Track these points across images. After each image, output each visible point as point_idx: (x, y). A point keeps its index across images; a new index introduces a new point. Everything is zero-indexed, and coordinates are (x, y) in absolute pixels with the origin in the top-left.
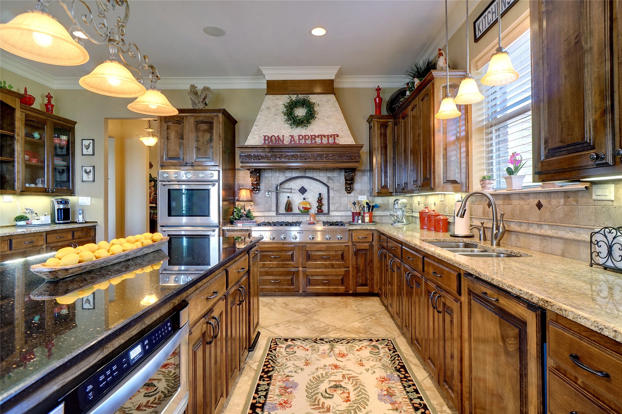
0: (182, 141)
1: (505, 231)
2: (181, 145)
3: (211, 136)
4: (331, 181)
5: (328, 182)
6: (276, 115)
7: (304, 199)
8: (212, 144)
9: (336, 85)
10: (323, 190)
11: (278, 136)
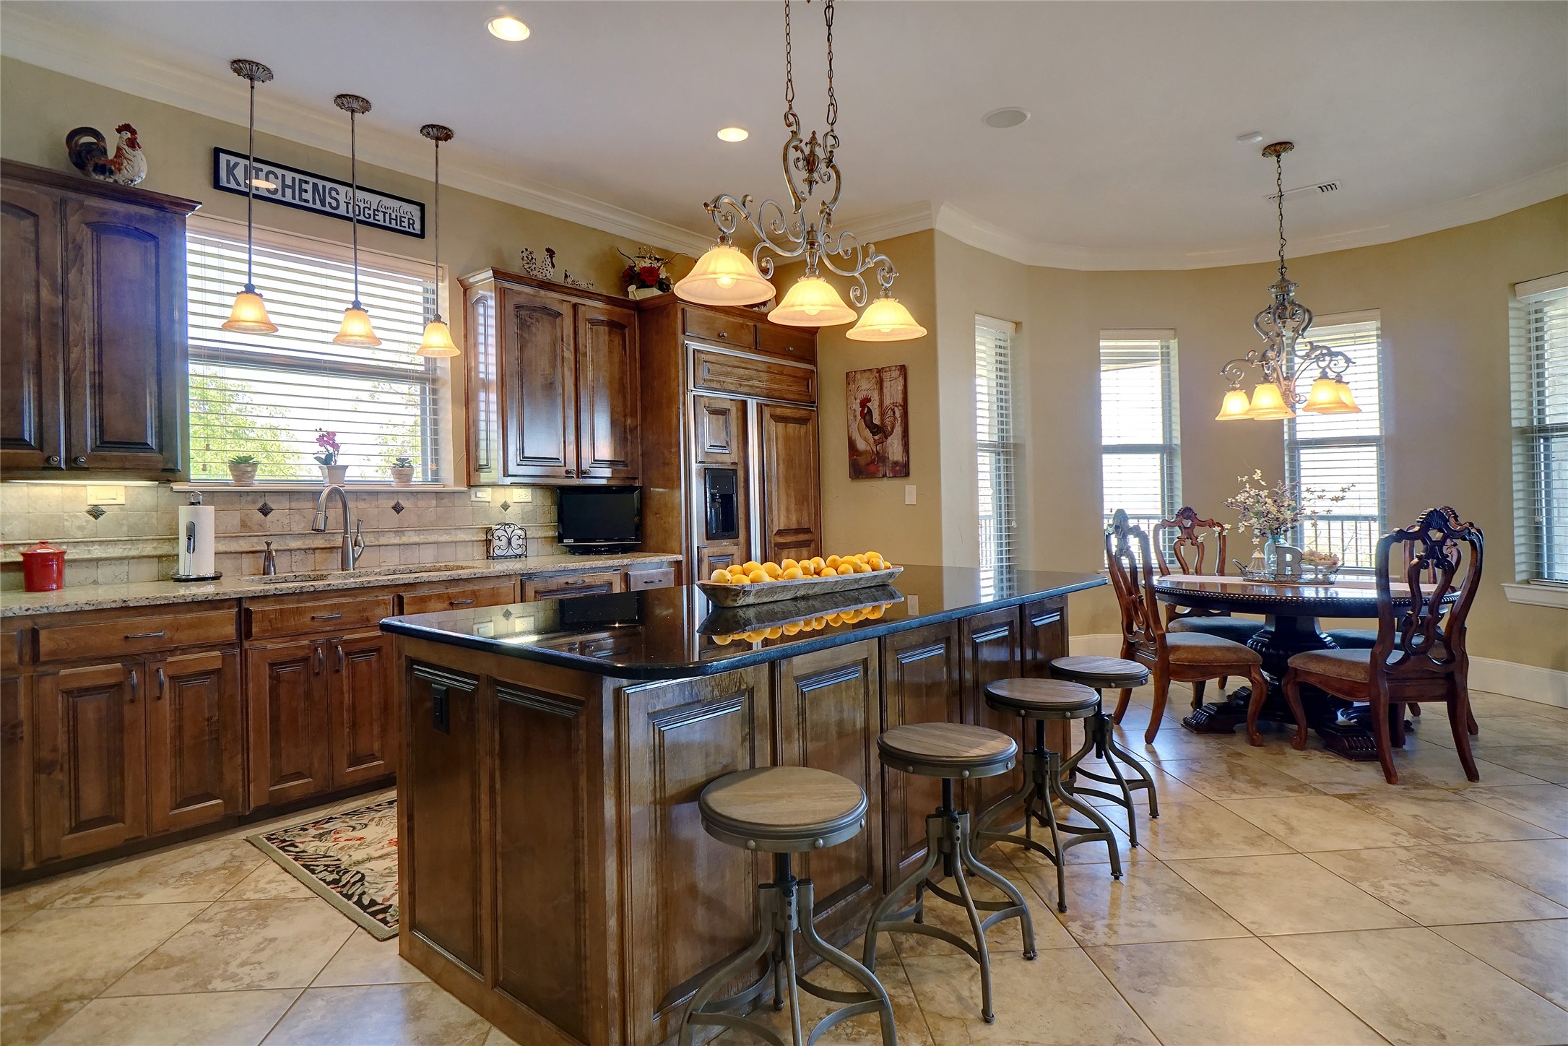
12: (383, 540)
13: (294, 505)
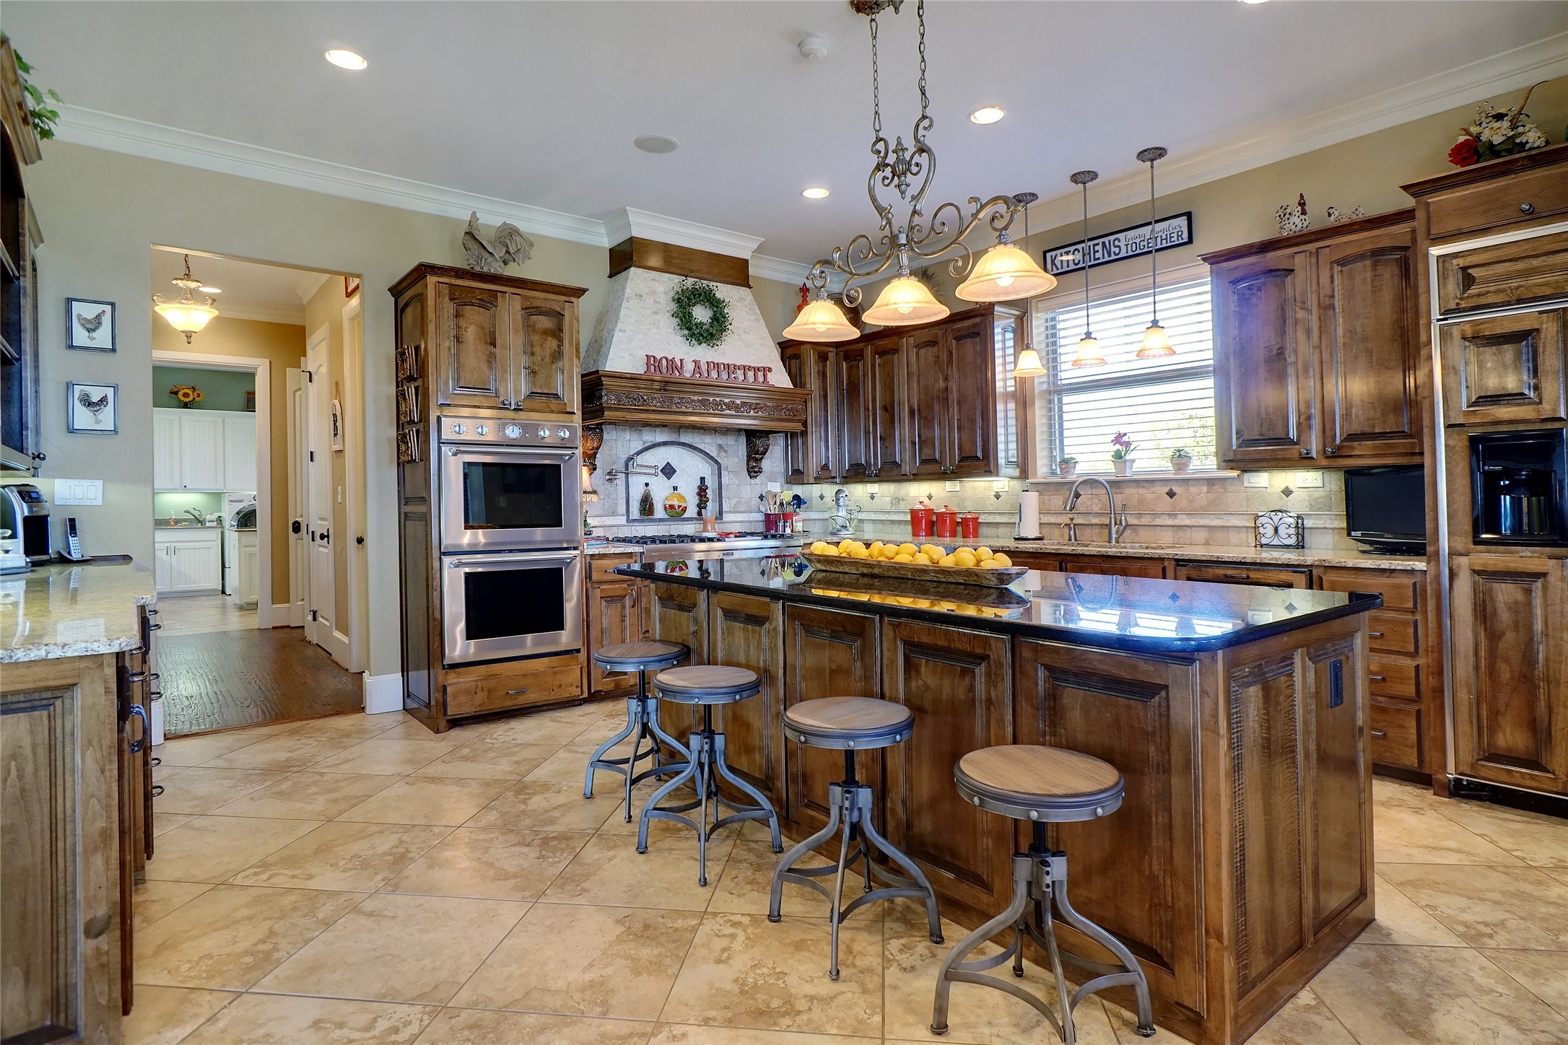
0: (492, 348)
1: (1127, 525)
2: (491, 359)
3: (559, 346)
4: (723, 454)
5: (718, 454)
6: (656, 313)
7: (675, 488)
8: (560, 364)
9: (752, 271)
10: (705, 469)
11: (673, 359)
12: (1158, 521)
13: (1094, 491)
